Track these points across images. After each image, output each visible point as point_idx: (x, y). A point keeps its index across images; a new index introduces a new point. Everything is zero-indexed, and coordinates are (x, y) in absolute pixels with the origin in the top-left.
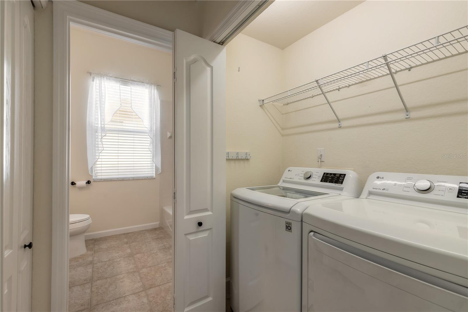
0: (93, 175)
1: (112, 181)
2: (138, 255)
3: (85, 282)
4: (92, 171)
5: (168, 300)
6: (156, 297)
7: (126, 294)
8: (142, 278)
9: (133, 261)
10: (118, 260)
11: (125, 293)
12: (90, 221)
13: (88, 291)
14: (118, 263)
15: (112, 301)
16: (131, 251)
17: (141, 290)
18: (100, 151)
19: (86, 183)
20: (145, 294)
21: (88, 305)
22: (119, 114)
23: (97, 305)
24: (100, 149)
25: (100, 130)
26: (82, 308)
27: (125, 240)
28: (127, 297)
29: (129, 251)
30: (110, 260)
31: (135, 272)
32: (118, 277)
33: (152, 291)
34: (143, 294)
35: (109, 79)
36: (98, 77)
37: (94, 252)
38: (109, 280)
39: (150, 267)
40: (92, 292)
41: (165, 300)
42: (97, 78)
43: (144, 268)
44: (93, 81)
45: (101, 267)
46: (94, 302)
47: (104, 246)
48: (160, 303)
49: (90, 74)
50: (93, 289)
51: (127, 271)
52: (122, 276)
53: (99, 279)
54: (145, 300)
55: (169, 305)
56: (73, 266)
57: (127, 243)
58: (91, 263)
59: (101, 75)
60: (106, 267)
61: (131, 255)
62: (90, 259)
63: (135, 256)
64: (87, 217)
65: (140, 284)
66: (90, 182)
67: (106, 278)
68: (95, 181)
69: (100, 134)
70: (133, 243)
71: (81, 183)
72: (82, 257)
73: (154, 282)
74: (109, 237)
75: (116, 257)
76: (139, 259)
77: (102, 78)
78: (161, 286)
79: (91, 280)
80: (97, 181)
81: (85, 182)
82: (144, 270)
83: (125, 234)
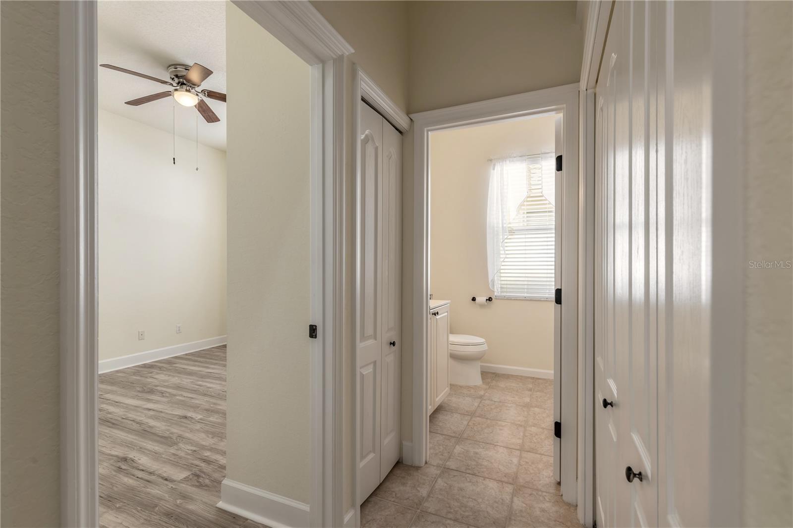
0: (496, 290)
1: (517, 300)
2: (537, 410)
3: (466, 413)
4: (493, 285)
5: (543, 475)
6: (530, 463)
7: (498, 444)
8: (526, 436)
9: (526, 413)
10: (509, 405)
11: (497, 442)
12: (485, 347)
13: (465, 423)
14: (508, 408)
15: (481, 443)
16: (530, 400)
17: (517, 448)
18: (503, 259)
19: (487, 300)
20: (519, 455)
21: (459, 435)
22: (528, 205)
23: (467, 439)
24: (502, 256)
25: (501, 232)
26: (453, 435)
27: (530, 386)
28: (499, 447)
29: (527, 400)
30: (500, 402)
31: (521, 426)
32: (500, 423)
33: (530, 456)
34: (518, 453)
35: (513, 161)
36: (500, 163)
37: (490, 387)
38: (489, 421)
39: (543, 429)
40: (468, 425)
41: (539, 473)
42: (498, 164)
43: (534, 426)
44: (494, 169)
45: (488, 405)
46: (465, 436)
47: (502, 384)
48: (531, 473)
49: (491, 160)
50: (470, 424)
51: (513, 421)
52: (504, 424)
53: (480, 416)
54: (515, 461)
55: (540, 481)
56: (464, 394)
57: (530, 390)
58: (481, 397)
59: (503, 158)
60: (492, 407)
61: (527, 406)
62: (482, 393)
63: (532, 409)
64: (482, 341)
65: (520, 441)
66: (491, 299)
67: (487, 419)
68: (498, 298)
69: (501, 237)
70: (538, 393)
71: (481, 299)
72: (476, 388)
73: (538, 448)
74: (512, 376)
75: (509, 400)
76: (534, 413)
77: (504, 162)
78: (543, 456)
79: (472, 414)
80: (499, 299)
81: (485, 299)
82: (534, 429)
83: (534, 378)
